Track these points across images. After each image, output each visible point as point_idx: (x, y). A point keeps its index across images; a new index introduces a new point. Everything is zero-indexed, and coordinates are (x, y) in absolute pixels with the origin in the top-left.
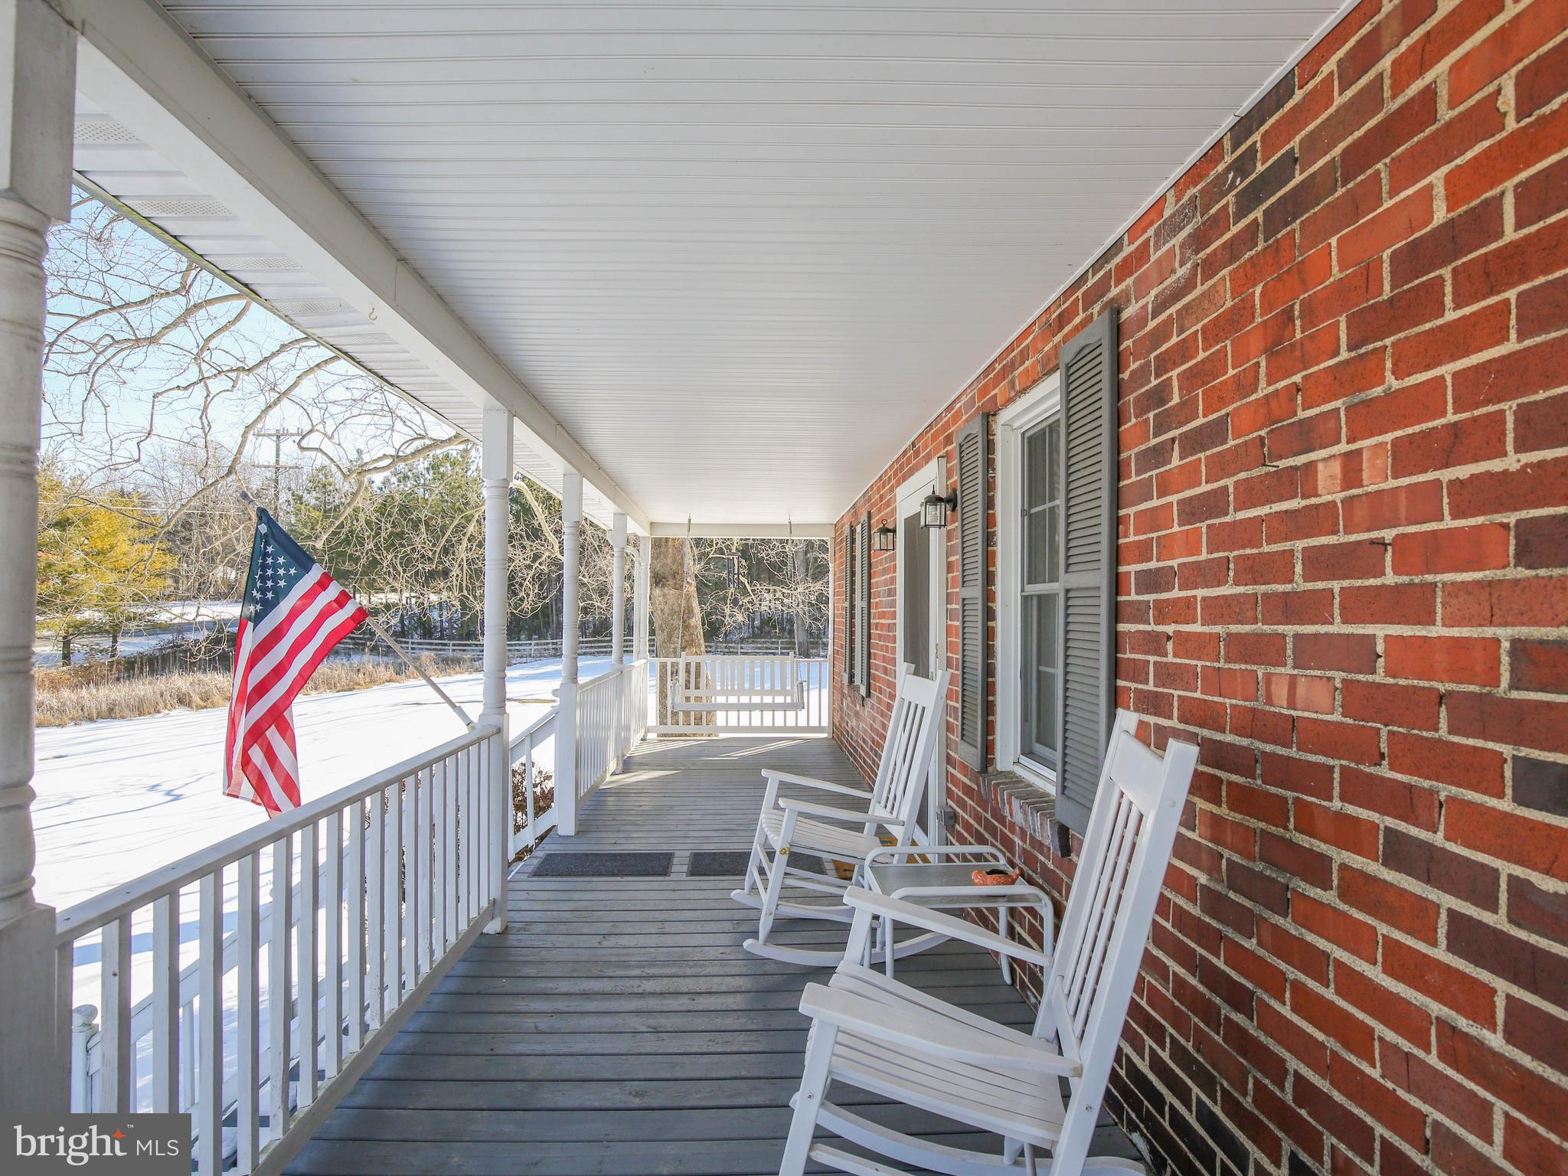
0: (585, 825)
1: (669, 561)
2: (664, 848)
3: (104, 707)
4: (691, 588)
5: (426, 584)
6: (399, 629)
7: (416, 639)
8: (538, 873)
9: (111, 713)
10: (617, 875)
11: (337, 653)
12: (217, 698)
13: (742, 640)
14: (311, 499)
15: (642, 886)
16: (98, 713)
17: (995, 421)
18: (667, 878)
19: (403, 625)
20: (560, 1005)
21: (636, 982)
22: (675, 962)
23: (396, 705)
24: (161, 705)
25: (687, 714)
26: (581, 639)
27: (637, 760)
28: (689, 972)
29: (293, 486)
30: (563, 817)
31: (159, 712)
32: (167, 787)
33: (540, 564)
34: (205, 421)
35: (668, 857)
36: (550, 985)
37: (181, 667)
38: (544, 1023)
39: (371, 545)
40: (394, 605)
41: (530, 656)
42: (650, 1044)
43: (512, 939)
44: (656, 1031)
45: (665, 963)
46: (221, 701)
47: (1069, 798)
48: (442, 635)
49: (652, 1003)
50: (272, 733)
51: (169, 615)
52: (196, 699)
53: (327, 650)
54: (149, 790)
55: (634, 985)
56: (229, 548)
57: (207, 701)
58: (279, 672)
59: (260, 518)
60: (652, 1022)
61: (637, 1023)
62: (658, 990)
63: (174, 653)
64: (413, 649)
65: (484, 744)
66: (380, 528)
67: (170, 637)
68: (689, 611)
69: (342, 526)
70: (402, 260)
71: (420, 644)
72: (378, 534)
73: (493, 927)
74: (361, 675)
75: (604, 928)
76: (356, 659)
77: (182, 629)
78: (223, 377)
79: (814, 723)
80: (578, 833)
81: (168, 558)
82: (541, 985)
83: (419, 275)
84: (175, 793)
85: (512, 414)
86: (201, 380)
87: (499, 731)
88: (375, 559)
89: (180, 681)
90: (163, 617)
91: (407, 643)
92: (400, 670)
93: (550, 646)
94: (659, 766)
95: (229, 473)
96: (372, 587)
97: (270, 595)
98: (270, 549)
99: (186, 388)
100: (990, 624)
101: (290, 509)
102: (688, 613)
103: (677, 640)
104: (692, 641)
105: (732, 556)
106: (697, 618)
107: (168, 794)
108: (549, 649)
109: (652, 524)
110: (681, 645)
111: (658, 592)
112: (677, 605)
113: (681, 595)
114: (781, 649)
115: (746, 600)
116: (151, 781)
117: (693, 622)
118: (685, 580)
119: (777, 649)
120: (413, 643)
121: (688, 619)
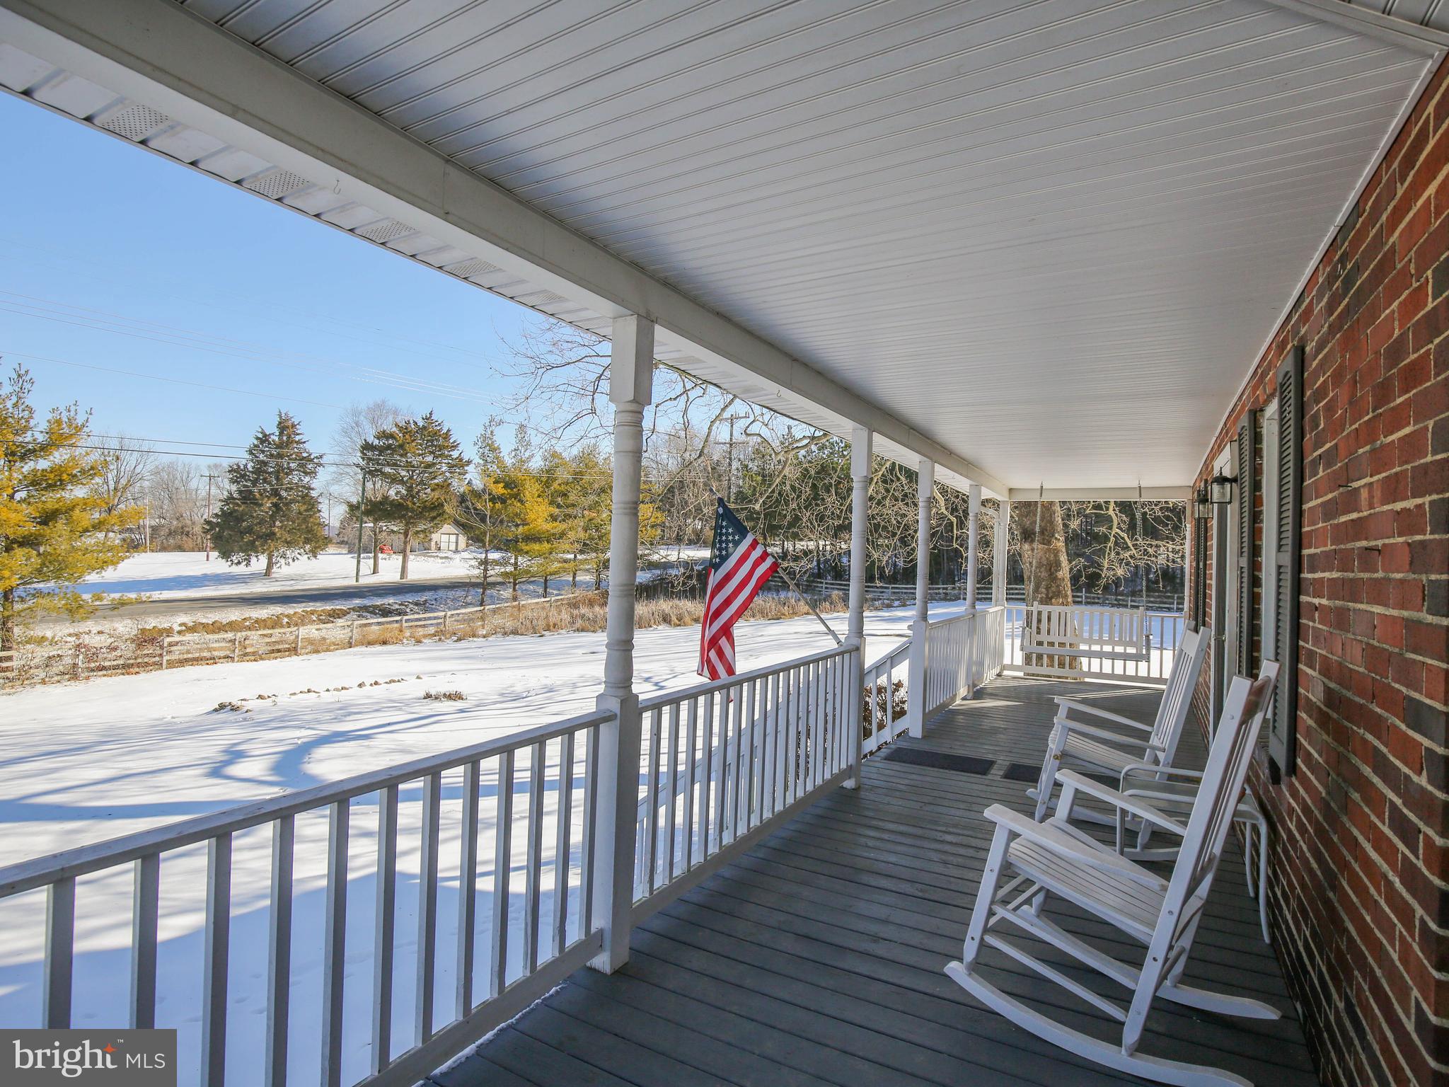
0: (928, 734)
2: (990, 757)
4: (1059, 542)
5: (836, 536)
6: (816, 571)
7: (829, 579)
8: (888, 758)
10: (946, 769)
11: (769, 589)
12: (687, 619)
14: (753, 466)
15: (964, 779)
17: (1263, 416)
18: (984, 777)
19: (819, 568)
20: (886, 836)
21: (941, 834)
22: (973, 829)
23: (811, 633)
24: (652, 621)
25: (1051, 657)
26: (978, 586)
27: (989, 691)
28: (980, 835)
29: (742, 457)
30: (913, 724)
31: (651, 627)
32: (655, 680)
34: (686, 420)
35: (991, 763)
36: (880, 824)
37: (665, 595)
38: (871, 843)
39: (794, 506)
40: (811, 552)
42: (940, 868)
43: (863, 794)
44: (945, 863)
45: (965, 828)
46: (689, 622)
47: (1276, 734)
49: (947, 848)
50: (723, 642)
51: (658, 556)
52: (674, 619)
53: (762, 586)
54: (645, 681)
55: (939, 836)
56: (699, 509)
57: (680, 622)
58: (728, 602)
59: (719, 504)
60: (943, 857)
61: (935, 856)
62: (954, 841)
63: (661, 584)
64: (826, 588)
65: (847, 656)
66: (801, 492)
67: (658, 572)
68: (1058, 564)
69: (773, 491)
70: (795, 360)
71: (832, 584)
72: (799, 496)
73: (849, 784)
74: (786, 608)
75: (926, 799)
76: (783, 595)
77: (667, 565)
78: (698, 387)
79: (1155, 674)
80: (924, 737)
81: (659, 515)
82: (874, 823)
83: (806, 365)
84: (662, 684)
85: (871, 431)
86: (684, 392)
87: (858, 649)
88: (797, 515)
89: (664, 605)
90: (655, 557)
91: (822, 583)
92: (815, 605)
93: (941, 591)
94: (1007, 698)
95: (700, 456)
96: (796, 537)
97: (724, 553)
98: (724, 524)
99: (675, 399)
100: (1256, 590)
101: (740, 474)
102: (1056, 566)
103: (1044, 590)
104: (1059, 592)
105: (1111, 512)
106: (1064, 572)
107: (656, 684)
108: (939, 594)
109: (1011, 490)
110: (1047, 595)
111: (1026, 546)
112: (1044, 558)
113: (1049, 550)
114: (1177, 604)
115: (1127, 555)
116: (646, 675)
117: (1060, 574)
118: (1053, 536)
119: (1173, 603)
120: (826, 583)
121: (1056, 571)
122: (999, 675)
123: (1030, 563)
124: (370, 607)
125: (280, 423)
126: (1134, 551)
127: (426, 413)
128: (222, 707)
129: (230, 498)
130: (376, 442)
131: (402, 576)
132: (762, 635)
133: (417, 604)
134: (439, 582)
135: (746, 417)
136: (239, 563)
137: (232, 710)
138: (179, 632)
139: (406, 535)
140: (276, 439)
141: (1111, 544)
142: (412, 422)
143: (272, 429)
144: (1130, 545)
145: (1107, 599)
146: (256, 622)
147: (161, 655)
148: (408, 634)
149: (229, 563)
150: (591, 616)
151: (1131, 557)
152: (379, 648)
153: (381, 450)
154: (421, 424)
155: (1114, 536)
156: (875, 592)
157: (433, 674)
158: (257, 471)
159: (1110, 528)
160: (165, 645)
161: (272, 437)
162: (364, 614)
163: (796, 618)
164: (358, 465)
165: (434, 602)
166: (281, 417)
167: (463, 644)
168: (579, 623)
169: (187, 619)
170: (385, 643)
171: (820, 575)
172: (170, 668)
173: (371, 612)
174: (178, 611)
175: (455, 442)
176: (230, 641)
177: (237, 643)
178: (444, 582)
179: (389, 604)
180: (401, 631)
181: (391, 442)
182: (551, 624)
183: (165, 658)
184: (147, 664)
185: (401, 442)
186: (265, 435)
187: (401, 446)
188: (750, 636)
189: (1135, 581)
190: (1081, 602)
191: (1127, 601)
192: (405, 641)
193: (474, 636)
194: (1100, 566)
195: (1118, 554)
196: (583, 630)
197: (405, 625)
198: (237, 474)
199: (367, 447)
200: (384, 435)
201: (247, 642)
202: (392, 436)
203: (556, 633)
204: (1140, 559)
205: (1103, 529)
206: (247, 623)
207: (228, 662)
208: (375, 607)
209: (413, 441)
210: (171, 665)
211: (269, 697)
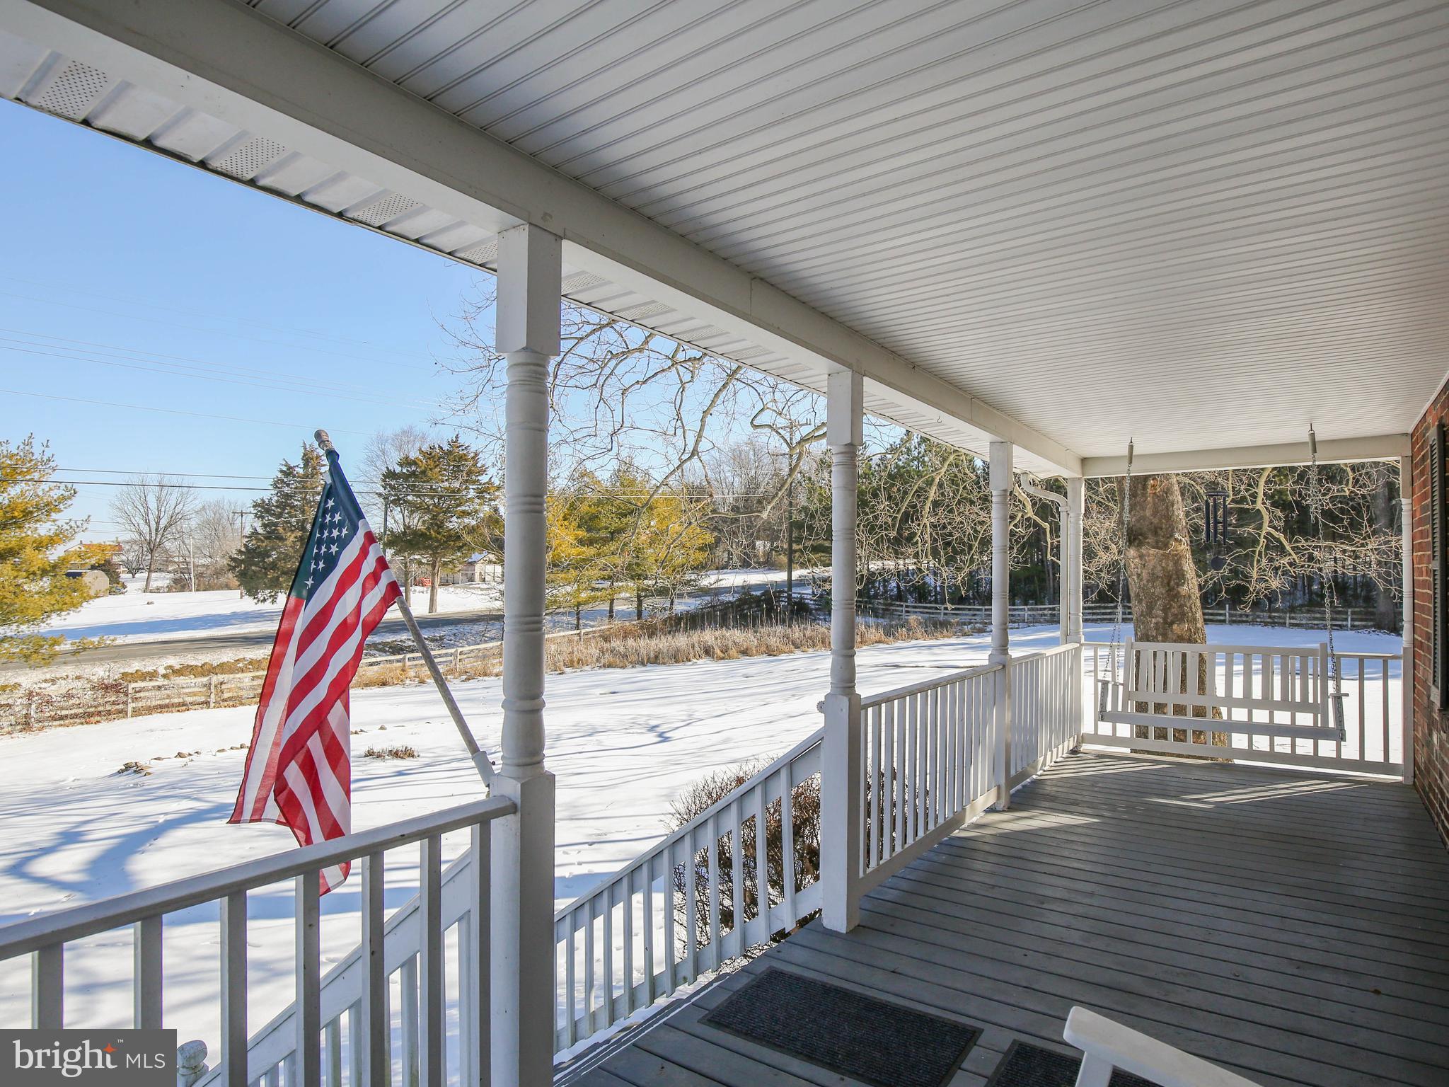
1: (1148, 513)
3: (652, 655)
4: (1182, 545)
6: (896, 593)
7: (911, 602)
9: (655, 659)
12: (733, 652)
13: (1292, 609)
16: (649, 659)
23: (877, 666)
24: (691, 655)
31: (690, 661)
32: (660, 729)
33: (1015, 526)
41: (1024, 621)
46: (735, 654)
48: (936, 599)
51: (710, 581)
52: (718, 651)
54: (649, 730)
57: (724, 655)
63: (710, 612)
64: (907, 612)
67: (709, 598)
68: (1180, 576)
71: (915, 607)
77: (718, 592)
80: (854, 929)
81: (707, 535)
84: (667, 735)
89: (709, 636)
90: (706, 583)
91: (902, 606)
92: (889, 632)
93: (1046, 612)
102: (1178, 578)
103: (1159, 612)
104: (1184, 614)
105: (1259, 505)
106: (1191, 585)
107: (660, 736)
108: (1045, 615)
109: (1084, 461)
110: (1165, 619)
111: (1132, 552)
112: (1159, 568)
113: (1166, 556)
114: (1352, 620)
115: (1285, 561)
116: (654, 723)
117: (1184, 590)
118: (1172, 536)
119: (1346, 620)
120: (907, 606)
121: (1178, 585)
122: (1074, 752)
123: (1138, 575)
124: (379, 644)
125: (305, 455)
126: (1295, 556)
127: (452, 436)
128: (128, 767)
129: (255, 533)
130: (398, 469)
131: (431, 610)
132: (817, 670)
133: (433, 640)
134: (464, 616)
135: (807, 424)
136: (264, 600)
137: (135, 771)
138: (164, 676)
139: (434, 566)
140: (301, 471)
141: (1261, 546)
142: (437, 446)
143: (297, 461)
144: (1288, 547)
145: (1258, 617)
146: (251, 663)
147: (125, 703)
148: (412, 673)
149: (256, 601)
150: (622, 649)
151: (1291, 564)
152: (376, 690)
153: (406, 477)
154: (446, 448)
155: (1265, 537)
156: (966, 615)
157: (401, 723)
158: (282, 505)
159: (1260, 527)
160: (130, 691)
161: (296, 469)
162: (371, 652)
163: (864, 647)
164: (380, 495)
165: (452, 638)
166: (305, 448)
167: (471, 684)
168: (607, 658)
169: (174, 661)
170: (384, 684)
171: (900, 597)
172: (136, 716)
173: (380, 650)
174: (169, 653)
175: (483, 466)
176: (205, 685)
177: (212, 687)
178: (470, 614)
179: (401, 641)
180: (403, 670)
181: (413, 468)
182: (575, 659)
183: (131, 706)
184: (109, 713)
185: (423, 468)
186: (290, 468)
187: (423, 472)
188: (803, 670)
189: (1293, 594)
190: (1224, 621)
191: (1285, 618)
192: (408, 682)
193: (485, 675)
194: (1246, 577)
195: (1271, 560)
196: (610, 666)
197: (408, 663)
198: (263, 509)
199: (390, 475)
200: (407, 462)
201: (223, 686)
202: (414, 463)
203: (578, 670)
204: (1302, 566)
205: (1249, 529)
206: (241, 665)
207: (202, 708)
208: (385, 644)
209: (436, 467)
210: (137, 713)
211: (190, 755)
